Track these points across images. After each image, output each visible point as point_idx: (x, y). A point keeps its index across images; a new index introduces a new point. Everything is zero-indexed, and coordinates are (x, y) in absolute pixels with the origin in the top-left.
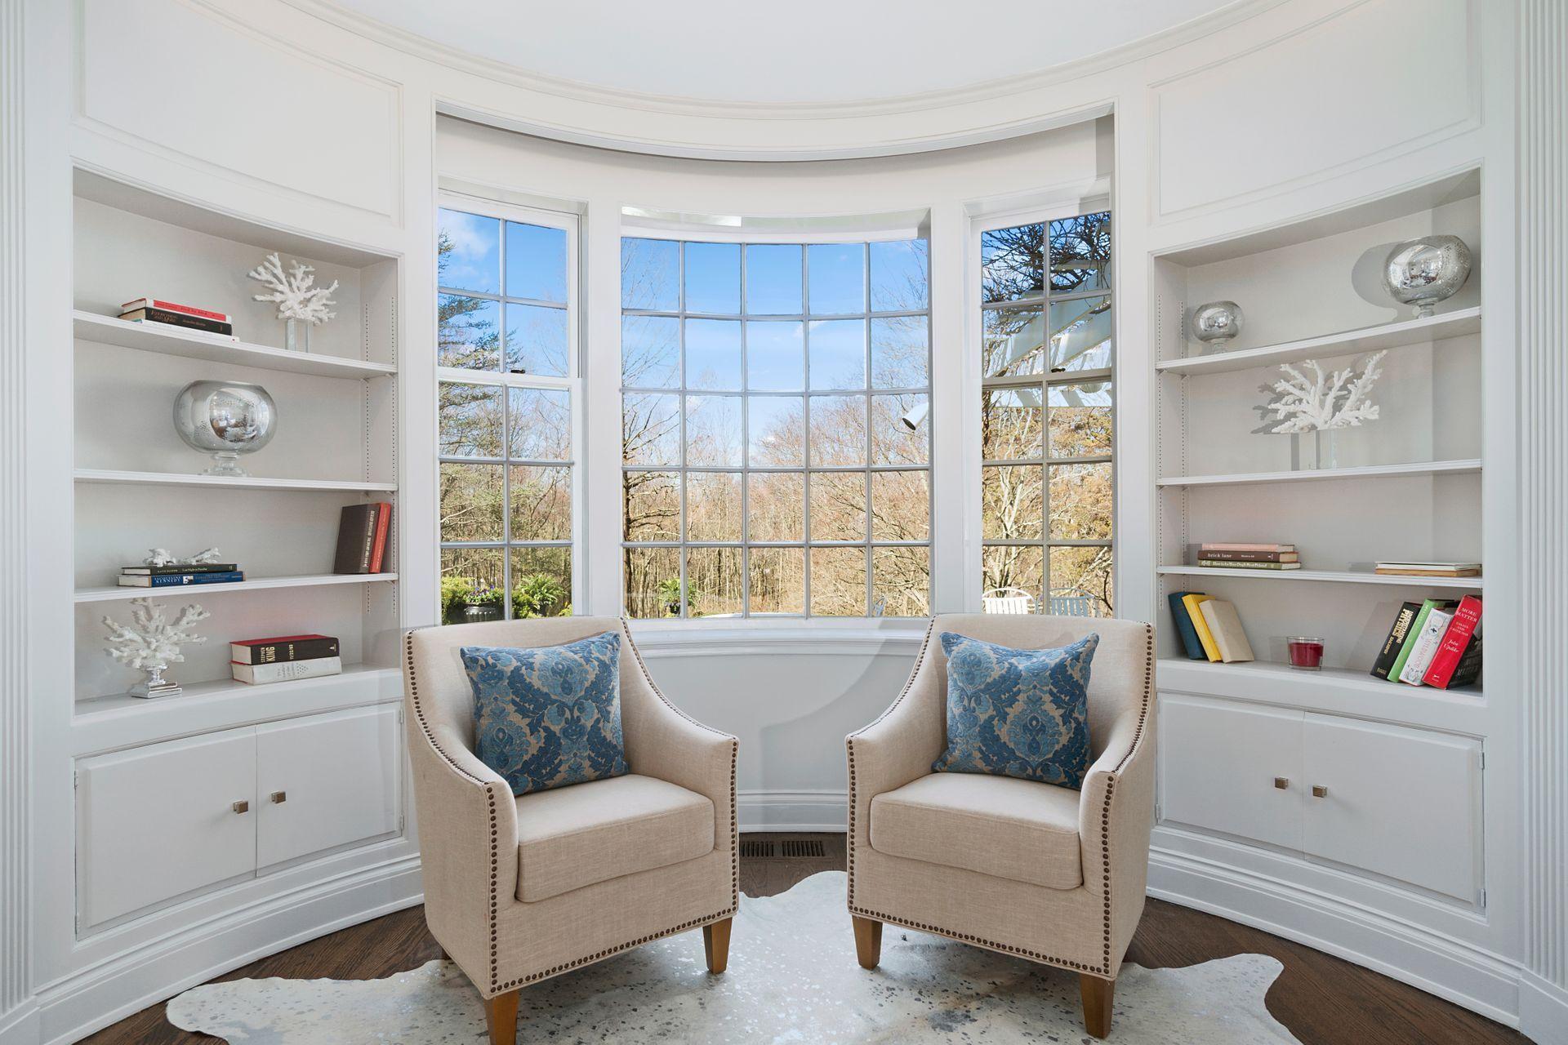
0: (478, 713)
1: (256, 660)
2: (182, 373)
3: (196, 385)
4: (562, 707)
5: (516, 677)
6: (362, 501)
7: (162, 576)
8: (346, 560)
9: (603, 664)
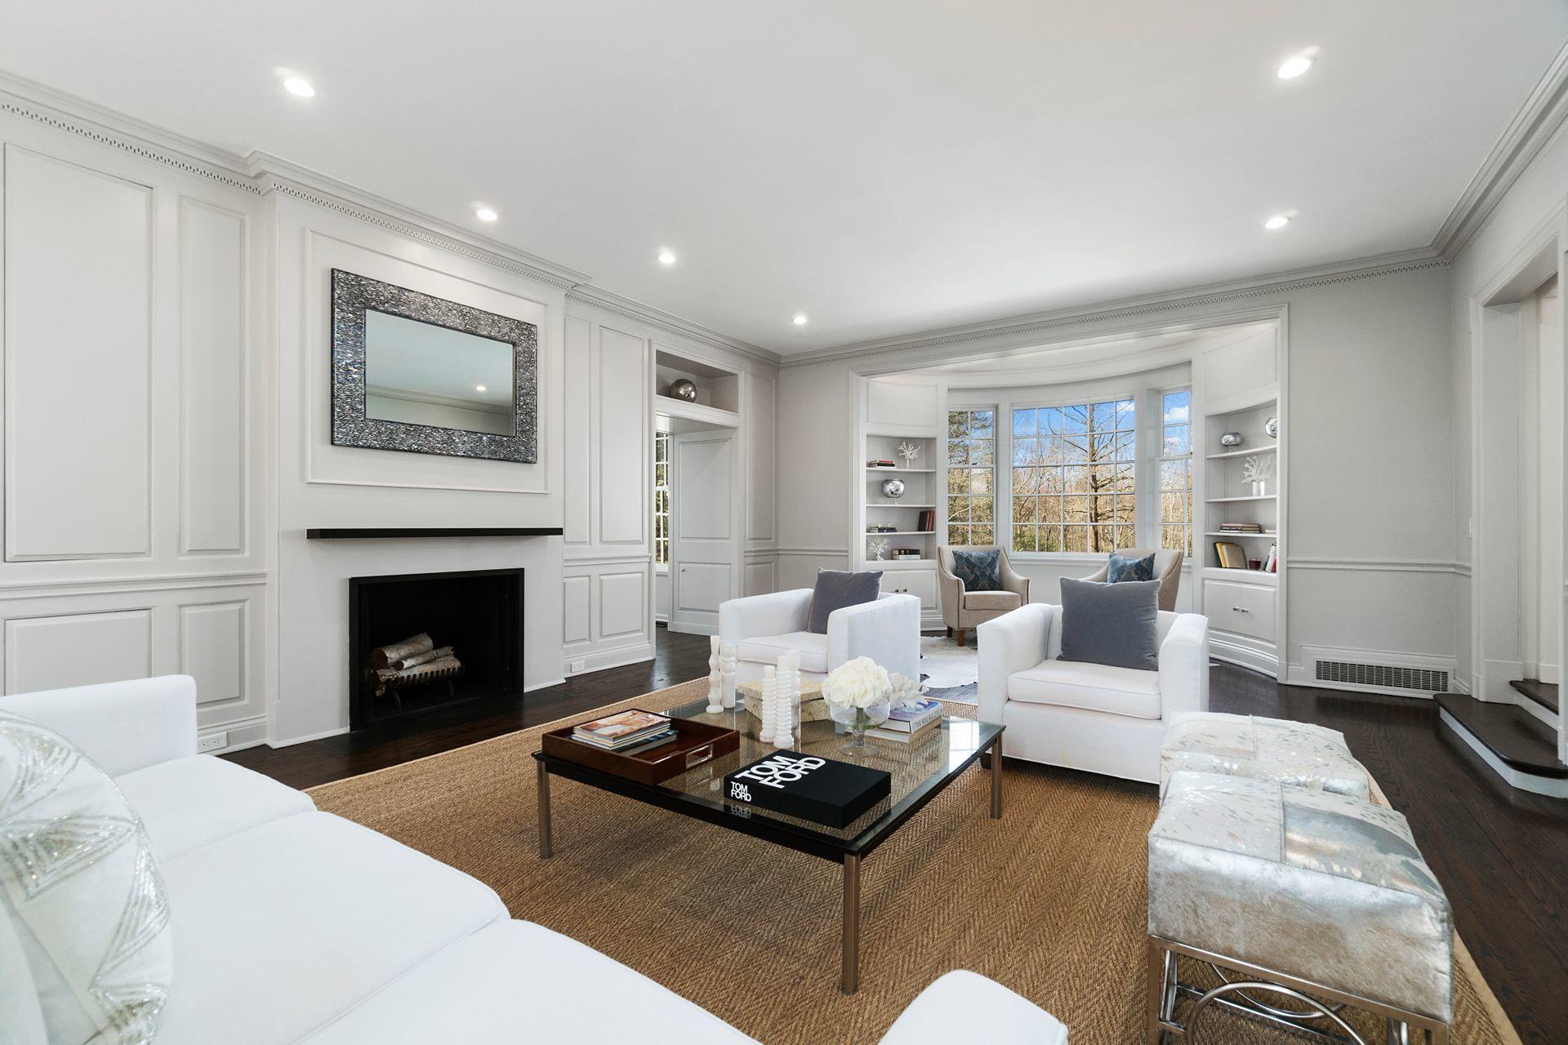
0: (957, 568)
1: (900, 554)
2: (882, 478)
3: (886, 480)
4: (980, 568)
5: (967, 559)
6: (925, 510)
7: (881, 530)
8: (921, 527)
9: (993, 557)
